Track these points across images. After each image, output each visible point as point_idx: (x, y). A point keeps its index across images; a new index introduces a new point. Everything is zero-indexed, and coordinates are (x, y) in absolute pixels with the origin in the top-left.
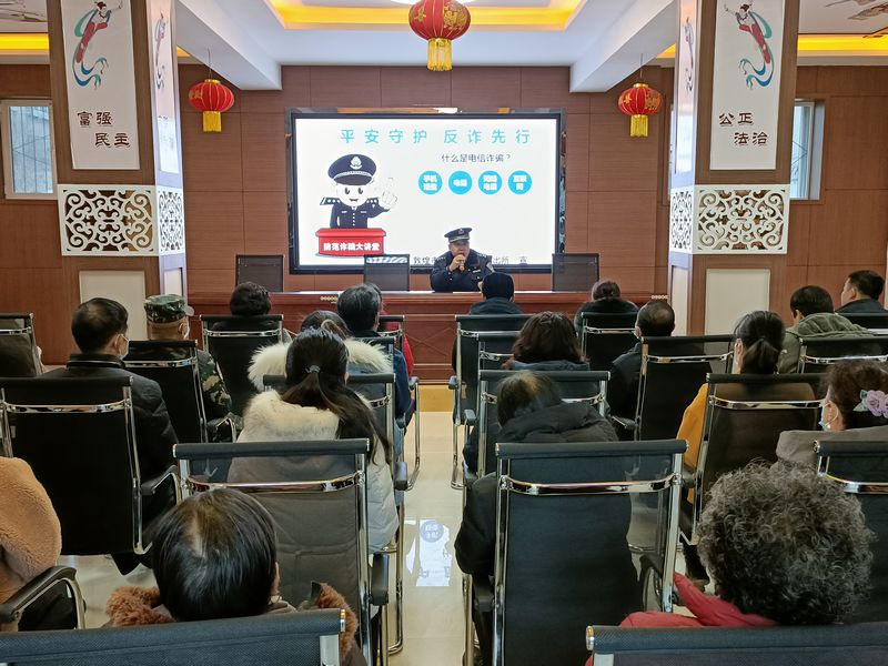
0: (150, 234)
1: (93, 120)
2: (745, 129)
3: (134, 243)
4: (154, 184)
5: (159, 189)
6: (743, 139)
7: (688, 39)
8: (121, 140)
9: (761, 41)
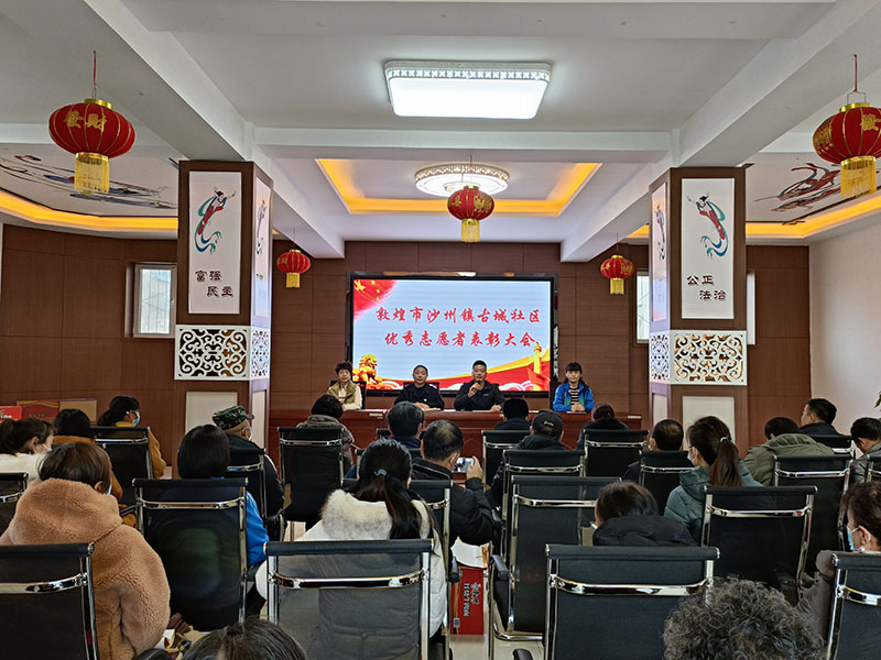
0: (244, 362)
1: (207, 277)
2: (707, 288)
3: (231, 370)
4: (249, 324)
5: (253, 329)
6: (707, 295)
7: (660, 221)
8: (227, 291)
9: (717, 223)
